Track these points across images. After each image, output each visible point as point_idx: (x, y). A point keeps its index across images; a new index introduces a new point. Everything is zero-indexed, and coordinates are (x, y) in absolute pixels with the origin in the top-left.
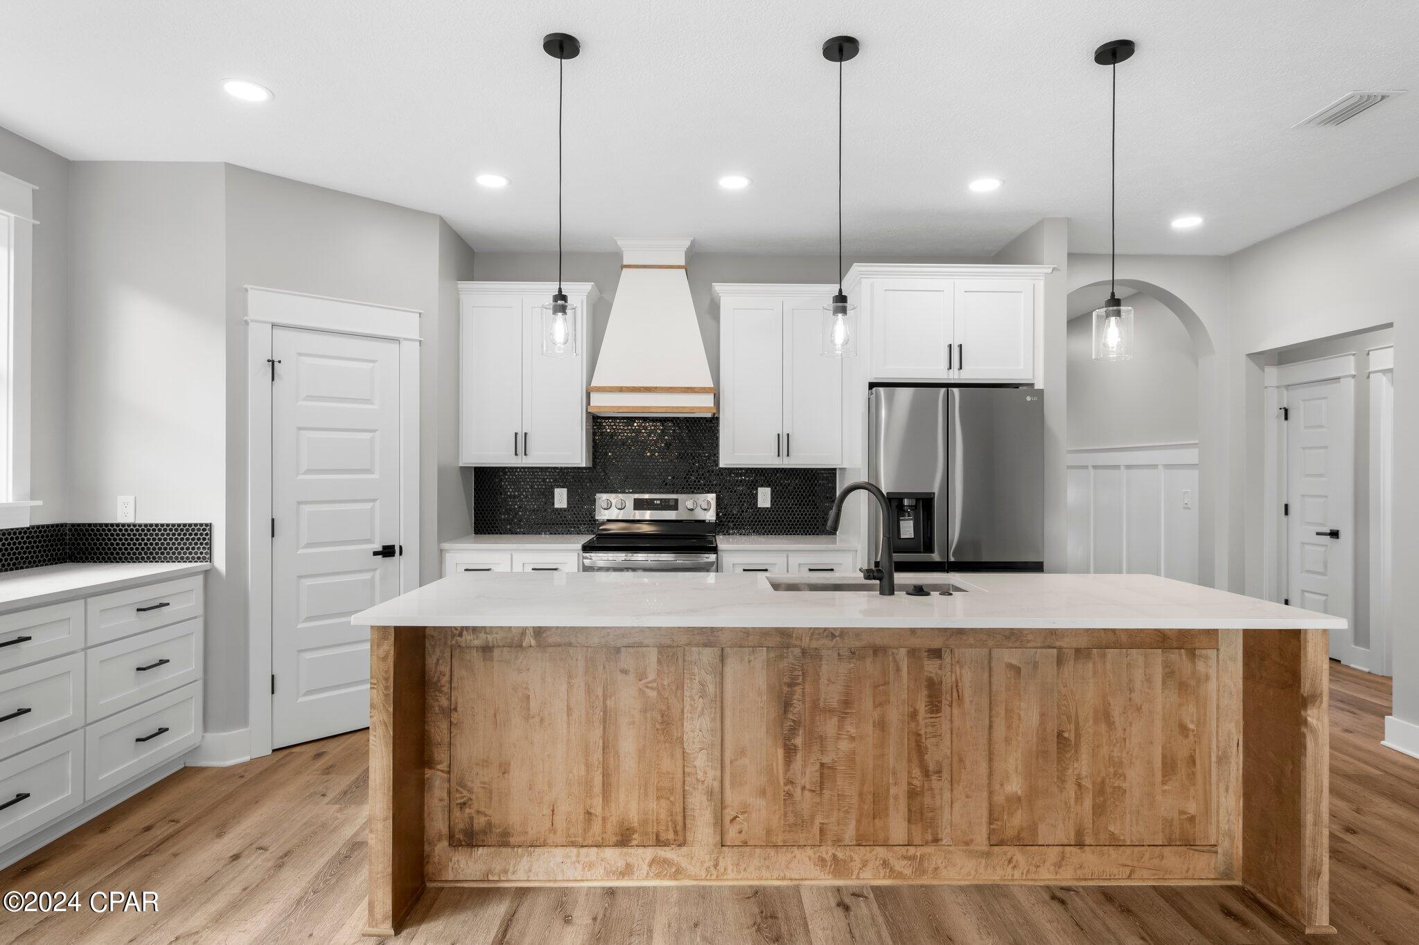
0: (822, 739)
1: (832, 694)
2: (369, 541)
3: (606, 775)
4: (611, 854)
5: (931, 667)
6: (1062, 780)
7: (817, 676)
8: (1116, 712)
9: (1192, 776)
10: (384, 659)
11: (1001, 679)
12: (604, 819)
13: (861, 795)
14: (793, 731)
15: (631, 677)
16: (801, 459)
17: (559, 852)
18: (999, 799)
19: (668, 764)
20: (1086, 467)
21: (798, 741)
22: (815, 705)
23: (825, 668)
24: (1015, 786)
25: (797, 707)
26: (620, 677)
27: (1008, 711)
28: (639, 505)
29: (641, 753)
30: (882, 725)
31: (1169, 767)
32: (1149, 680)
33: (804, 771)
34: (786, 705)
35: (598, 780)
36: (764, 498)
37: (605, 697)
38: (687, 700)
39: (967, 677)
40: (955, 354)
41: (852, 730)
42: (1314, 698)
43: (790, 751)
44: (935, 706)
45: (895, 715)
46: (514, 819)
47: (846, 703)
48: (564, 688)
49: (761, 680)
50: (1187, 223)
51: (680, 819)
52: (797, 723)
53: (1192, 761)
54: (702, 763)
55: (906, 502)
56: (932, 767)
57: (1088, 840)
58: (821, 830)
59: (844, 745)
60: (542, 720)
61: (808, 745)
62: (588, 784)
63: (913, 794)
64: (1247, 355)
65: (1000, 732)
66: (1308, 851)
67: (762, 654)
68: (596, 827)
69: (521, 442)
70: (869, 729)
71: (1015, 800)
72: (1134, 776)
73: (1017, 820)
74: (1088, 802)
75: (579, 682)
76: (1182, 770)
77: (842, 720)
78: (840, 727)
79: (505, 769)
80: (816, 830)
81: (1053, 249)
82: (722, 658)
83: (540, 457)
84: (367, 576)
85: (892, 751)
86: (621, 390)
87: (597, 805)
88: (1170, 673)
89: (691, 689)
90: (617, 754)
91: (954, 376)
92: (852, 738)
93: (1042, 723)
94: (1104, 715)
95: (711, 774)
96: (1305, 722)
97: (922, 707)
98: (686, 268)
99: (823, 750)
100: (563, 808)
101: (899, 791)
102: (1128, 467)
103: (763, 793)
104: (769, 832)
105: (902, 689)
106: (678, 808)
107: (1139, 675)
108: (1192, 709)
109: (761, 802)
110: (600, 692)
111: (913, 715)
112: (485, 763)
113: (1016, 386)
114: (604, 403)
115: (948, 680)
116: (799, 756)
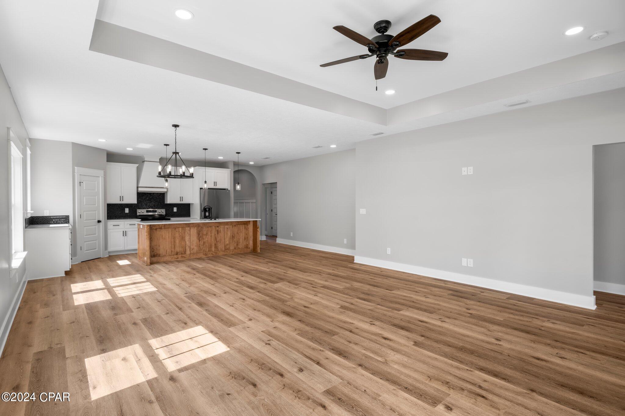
0: (204, 238)
1: (205, 233)
2: (95, 219)
3: (174, 246)
4: (175, 256)
5: (217, 228)
6: (233, 241)
7: (203, 231)
8: (239, 232)
9: (247, 240)
10: (148, 229)
11: (226, 230)
12: (174, 252)
13: (209, 245)
14: (200, 238)
15: (178, 232)
16: (185, 201)
17: (168, 257)
18: (226, 244)
19: (183, 243)
20: (238, 203)
21: (201, 239)
22: (203, 234)
23: (204, 229)
24: (227, 243)
25: (200, 234)
26: (176, 232)
27: (227, 233)
28: (147, 212)
29: (179, 242)
30: (211, 236)
31: (245, 239)
32: (243, 229)
33: (202, 243)
34: (199, 234)
35: (173, 246)
36: (175, 210)
37: (174, 235)
38: (186, 234)
39: (222, 229)
40: (215, 183)
41: (208, 237)
42: (258, 228)
43: (199, 240)
44: (218, 233)
45: (213, 235)
46: (161, 252)
47: (207, 234)
48: (168, 234)
49: (196, 231)
50: (252, 163)
51: (185, 251)
52: (200, 237)
53: (247, 238)
54: (188, 243)
55: (207, 209)
56: (217, 241)
57: (236, 248)
58: (204, 250)
59: (206, 239)
60: (165, 239)
61: (202, 239)
62: (172, 247)
63: (215, 244)
64: (262, 184)
65: (226, 236)
66: (258, 244)
67: (196, 228)
68: (173, 253)
69: (121, 198)
70: (210, 237)
71: (227, 244)
72: (241, 240)
73: (228, 247)
74: (236, 244)
75: (170, 233)
76: (246, 239)
77: (206, 236)
78: (206, 237)
79: (159, 246)
80: (203, 250)
81: (231, 166)
82: (190, 229)
83: (126, 201)
84: (95, 227)
85: (213, 239)
86: (146, 187)
87: (173, 250)
88: (245, 228)
89: (186, 233)
90: (176, 242)
91: (215, 187)
92: (208, 238)
93: (231, 235)
94: (238, 233)
95: (189, 244)
96: (257, 231)
97: (216, 233)
98: (159, 162)
99: (204, 240)
100: (168, 251)
101: (213, 244)
102: (252, 203)
103: (196, 246)
104: (197, 251)
105: (214, 231)
106: (185, 249)
107: (242, 228)
108: (247, 232)
109: (196, 247)
110: (173, 234)
111: (215, 235)
112: (156, 245)
113: (225, 189)
114: (141, 190)
115: (219, 230)
116: (201, 241)
